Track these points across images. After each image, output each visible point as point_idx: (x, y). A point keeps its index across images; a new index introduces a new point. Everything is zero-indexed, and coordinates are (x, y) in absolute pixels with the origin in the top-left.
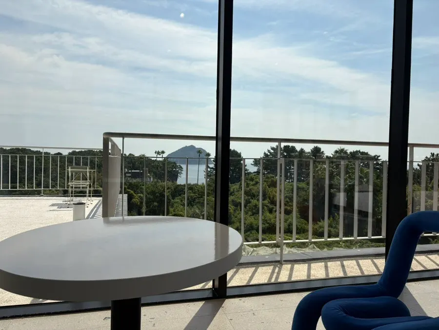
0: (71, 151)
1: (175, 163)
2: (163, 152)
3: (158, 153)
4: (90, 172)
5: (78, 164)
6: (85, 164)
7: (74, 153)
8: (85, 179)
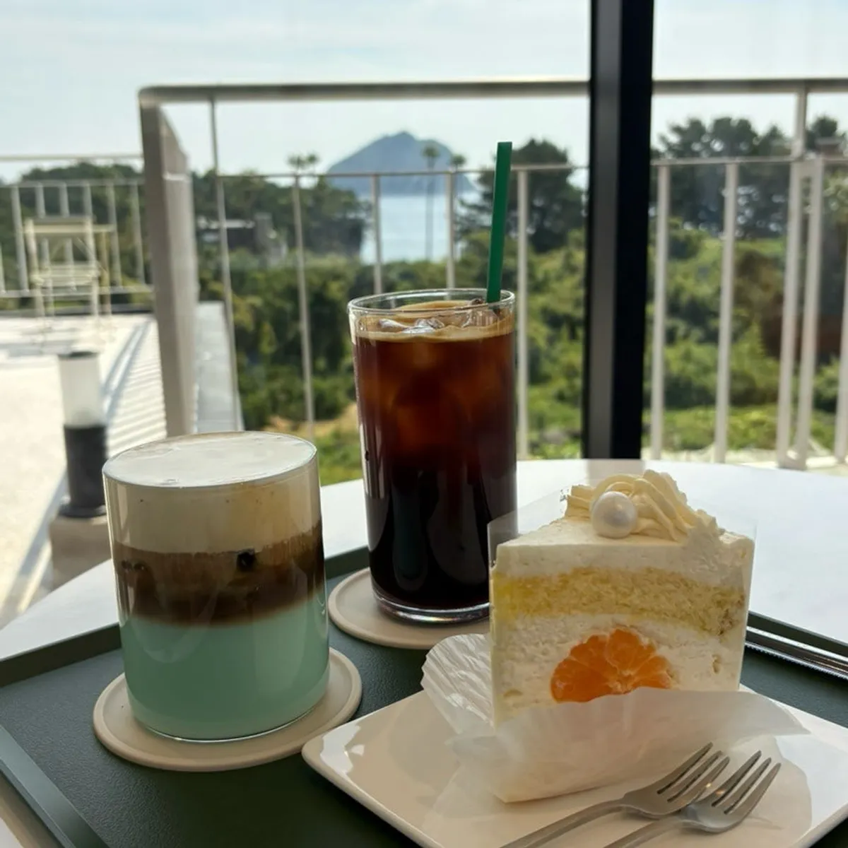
0: (26, 167)
1: (351, 194)
2: (312, 159)
3: (298, 162)
4: (97, 237)
5: (53, 209)
6: (76, 208)
7: (37, 175)
8: (80, 257)
